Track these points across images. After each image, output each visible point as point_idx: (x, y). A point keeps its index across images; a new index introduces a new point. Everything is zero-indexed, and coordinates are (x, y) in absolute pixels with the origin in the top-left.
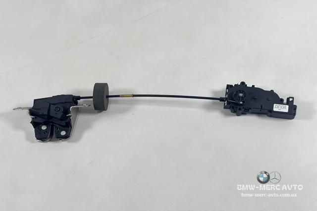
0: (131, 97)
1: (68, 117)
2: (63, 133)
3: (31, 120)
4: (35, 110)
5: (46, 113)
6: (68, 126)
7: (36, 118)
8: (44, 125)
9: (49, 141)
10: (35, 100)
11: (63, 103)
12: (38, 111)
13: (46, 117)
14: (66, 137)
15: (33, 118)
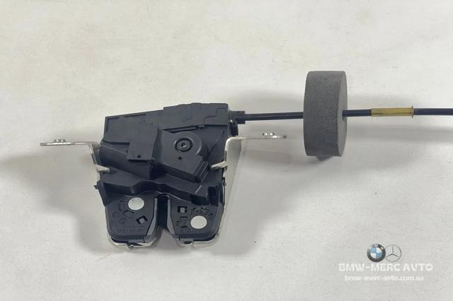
0: (409, 118)
1: (217, 170)
2: (199, 222)
3: (95, 178)
4: (110, 147)
5: (147, 156)
6: (213, 200)
7: (111, 173)
8: (136, 195)
9: (153, 246)
10: (108, 119)
11: (197, 127)
12: (122, 151)
13: (146, 170)
14: (207, 235)
15: (102, 173)
